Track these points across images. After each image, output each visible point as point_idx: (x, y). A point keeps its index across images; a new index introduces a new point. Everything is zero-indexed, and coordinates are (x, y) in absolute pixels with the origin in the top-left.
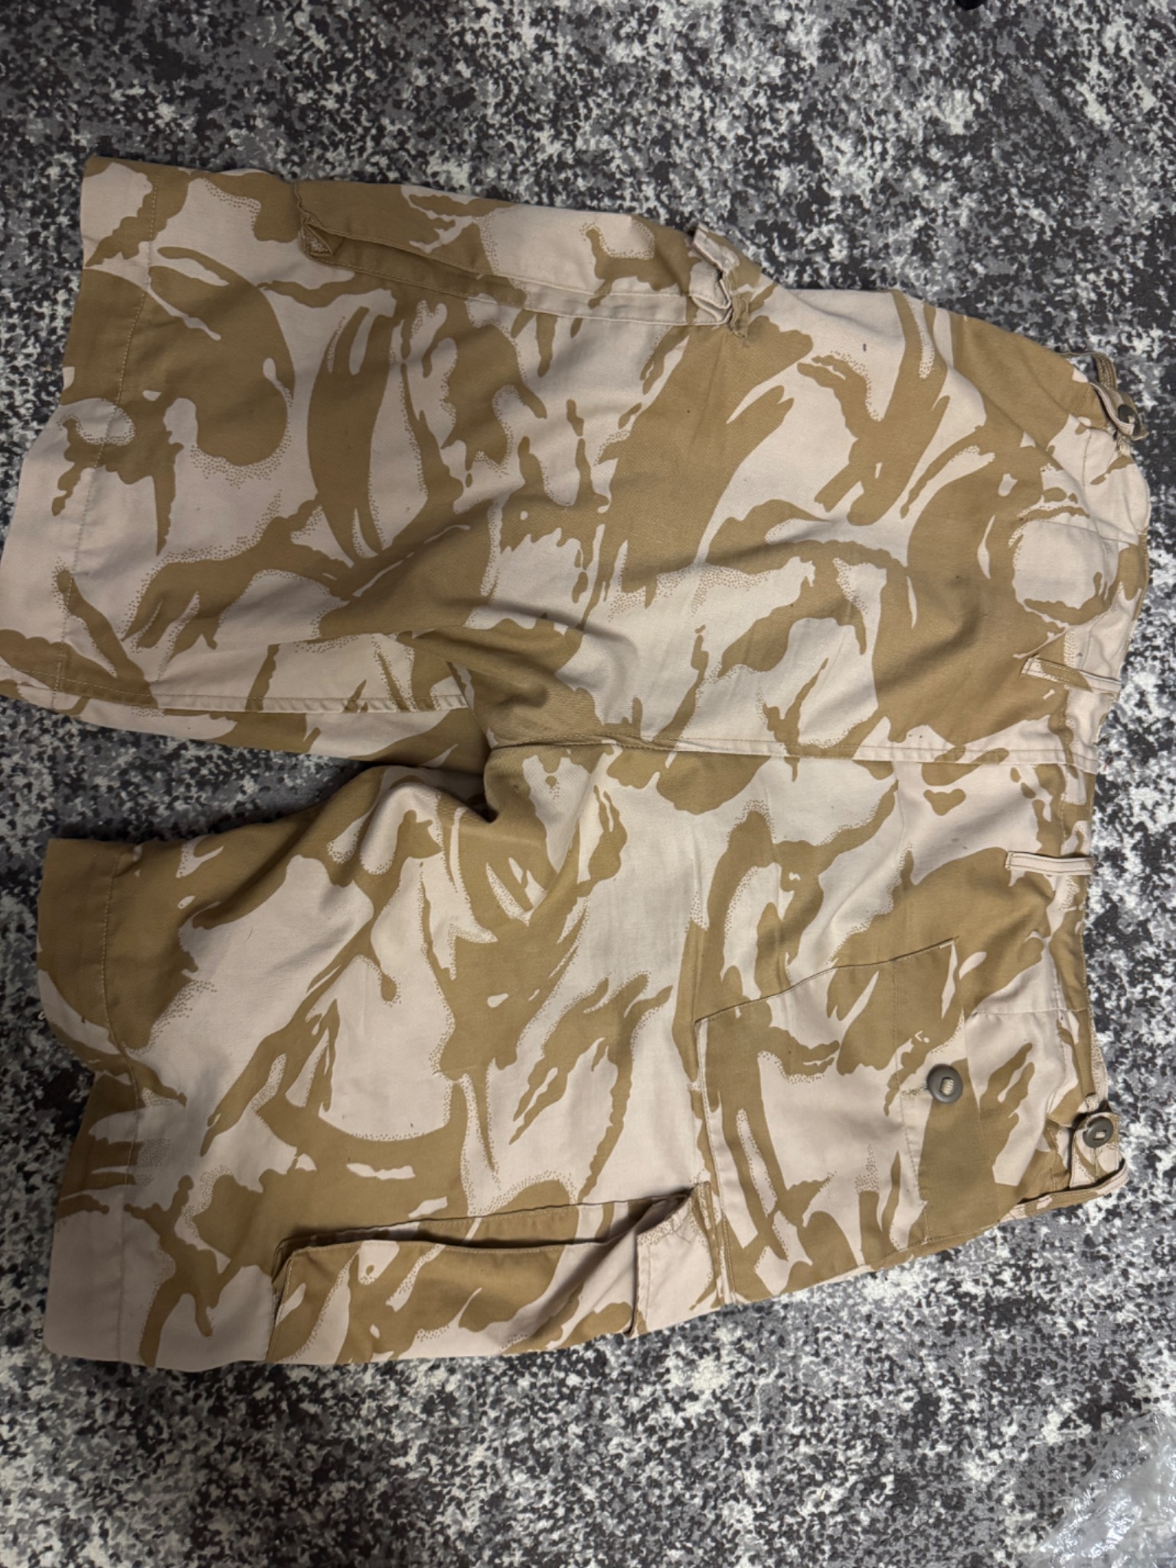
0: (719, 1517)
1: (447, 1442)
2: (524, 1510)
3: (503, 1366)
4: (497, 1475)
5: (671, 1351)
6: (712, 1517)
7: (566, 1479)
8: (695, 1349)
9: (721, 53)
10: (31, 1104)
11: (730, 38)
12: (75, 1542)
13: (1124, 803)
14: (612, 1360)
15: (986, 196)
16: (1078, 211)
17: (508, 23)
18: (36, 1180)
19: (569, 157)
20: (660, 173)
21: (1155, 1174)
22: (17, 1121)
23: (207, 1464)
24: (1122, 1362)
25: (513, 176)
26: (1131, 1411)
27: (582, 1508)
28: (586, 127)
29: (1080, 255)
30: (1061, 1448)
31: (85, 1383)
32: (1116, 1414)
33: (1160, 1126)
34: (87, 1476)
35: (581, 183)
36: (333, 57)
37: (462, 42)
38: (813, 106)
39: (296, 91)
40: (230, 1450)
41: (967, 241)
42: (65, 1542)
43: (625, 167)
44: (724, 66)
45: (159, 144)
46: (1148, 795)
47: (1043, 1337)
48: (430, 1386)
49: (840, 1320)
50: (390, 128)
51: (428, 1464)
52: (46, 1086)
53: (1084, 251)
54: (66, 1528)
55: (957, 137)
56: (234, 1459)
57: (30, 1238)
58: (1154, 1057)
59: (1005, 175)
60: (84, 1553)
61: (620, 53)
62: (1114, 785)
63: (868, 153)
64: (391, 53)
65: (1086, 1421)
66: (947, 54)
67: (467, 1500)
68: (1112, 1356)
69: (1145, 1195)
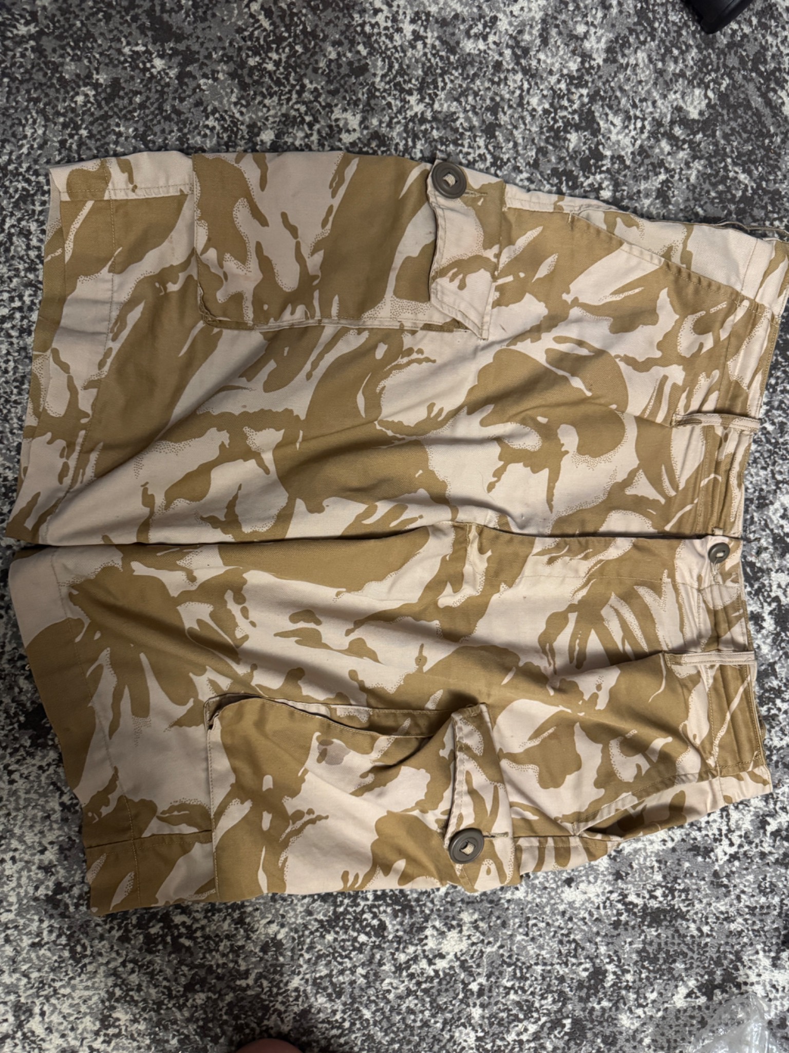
0: (452, 1037)
1: (275, 972)
2: (323, 1022)
3: (316, 925)
4: (307, 997)
5: (430, 924)
6: (448, 1037)
7: (352, 1004)
8: (446, 924)
9: (538, 51)
10: (16, 726)
11: (545, 41)
12: (23, 1018)
13: (766, 582)
14: (390, 927)
15: (710, 162)
16: (771, 178)
17: (395, 20)
18: (16, 776)
19: (429, 115)
20: (490, 130)
21: (765, 833)
22: (6, 736)
23: (115, 973)
24: (731, 956)
25: (390, 125)
26: (734, 990)
27: (361, 1023)
28: (442, 95)
29: (770, 208)
30: (685, 1011)
31: (38, 913)
32: (724, 991)
33: (771, 801)
34: (34, 975)
35: (435, 134)
36: (275, 35)
37: (363, 31)
38: (597, 92)
39: (248, 56)
40: (130, 966)
41: (694, 192)
42: (17, 1017)
43: (466, 125)
44: (539, 61)
45: (153, 85)
46: (783, 578)
47: (680, 936)
48: (267, 934)
49: (544, 913)
50: (309, 86)
51: (261, 986)
52: (27, 714)
53: (774, 205)
54: (18, 1008)
55: (693, 120)
56: (133, 971)
57: (9, 814)
58: (771, 755)
59: (724, 149)
60: (28, 1025)
61: (469, 46)
62: (761, 570)
63: (632, 127)
64: (314, 35)
65: (703, 994)
66: (691, 63)
67: (285, 1011)
68: (725, 952)
69: (757, 847)
